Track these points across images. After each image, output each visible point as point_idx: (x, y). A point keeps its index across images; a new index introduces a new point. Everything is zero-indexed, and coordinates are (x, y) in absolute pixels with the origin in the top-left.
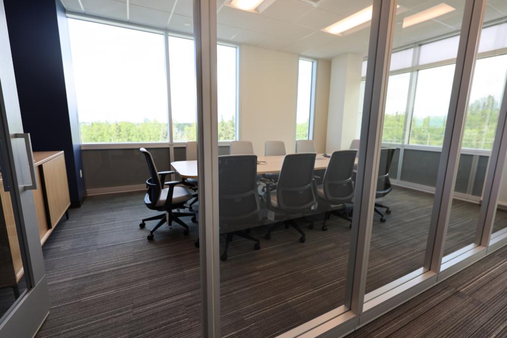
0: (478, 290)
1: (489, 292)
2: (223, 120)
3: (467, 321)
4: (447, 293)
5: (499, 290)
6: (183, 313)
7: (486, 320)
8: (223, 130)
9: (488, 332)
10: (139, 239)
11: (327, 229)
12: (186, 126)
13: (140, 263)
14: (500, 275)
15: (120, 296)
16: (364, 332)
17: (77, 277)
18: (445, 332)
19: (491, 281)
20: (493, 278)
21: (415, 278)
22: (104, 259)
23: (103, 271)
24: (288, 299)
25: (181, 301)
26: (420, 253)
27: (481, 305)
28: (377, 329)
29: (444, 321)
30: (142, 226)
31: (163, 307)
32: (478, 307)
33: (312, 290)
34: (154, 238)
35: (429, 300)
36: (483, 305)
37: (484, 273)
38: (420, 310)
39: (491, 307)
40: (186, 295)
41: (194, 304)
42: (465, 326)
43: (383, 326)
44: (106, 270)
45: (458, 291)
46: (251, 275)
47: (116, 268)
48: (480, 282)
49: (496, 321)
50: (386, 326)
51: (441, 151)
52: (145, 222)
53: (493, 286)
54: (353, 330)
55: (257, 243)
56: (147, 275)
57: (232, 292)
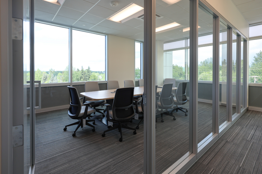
0: (234, 139)
1: (238, 140)
2: (82, 69)
3: (235, 151)
4: (223, 142)
5: (241, 139)
6: (114, 169)
7: (241, 150)
8: (83, 75)
9: (243, 155)
10: (67, 137)
11: (164, 121)
12: (59, 73)
13: (74, 149)
14: (239, 132)
15: (73, 167)
16: (199, 163)
17: (40, 161)
18: (229, 157)
19: (237, 135)
20: (237, 134)
21: (210, 138)
22: (51, 150)
23: (55, 156)
24: (161, 155)
25: (109, 164)
26: (207, 128)
27: (237, 145)
28: (204, 160)
29: (227, 153)
30: (65, 130)
31: (101, 168)
32: (236, 146)
33: (170, 149)
34: (76, 135)
35: (218, 146)
36: (238, 145)
37: (233, 133)
38: (216, 150)
39: (241, 145)
40: (110, 160)
41: (117, 164)
42: (235, 154)
43: (205, 159)
44: (57, 155)
45: (227, 141)
46: (138, 146)
47: (62, 153)
48: (233, 136)
49: (244, 150)
50: (206, 159)
51: (212, 83)
52: (67, 127)
53: (238, 137)
54: (195, 163)
55: (135, 131)
56: (83, 154)
57: (133, 155)
